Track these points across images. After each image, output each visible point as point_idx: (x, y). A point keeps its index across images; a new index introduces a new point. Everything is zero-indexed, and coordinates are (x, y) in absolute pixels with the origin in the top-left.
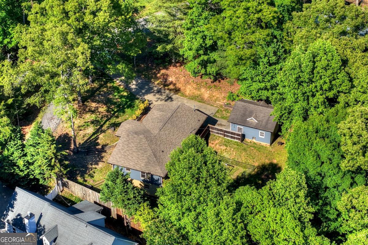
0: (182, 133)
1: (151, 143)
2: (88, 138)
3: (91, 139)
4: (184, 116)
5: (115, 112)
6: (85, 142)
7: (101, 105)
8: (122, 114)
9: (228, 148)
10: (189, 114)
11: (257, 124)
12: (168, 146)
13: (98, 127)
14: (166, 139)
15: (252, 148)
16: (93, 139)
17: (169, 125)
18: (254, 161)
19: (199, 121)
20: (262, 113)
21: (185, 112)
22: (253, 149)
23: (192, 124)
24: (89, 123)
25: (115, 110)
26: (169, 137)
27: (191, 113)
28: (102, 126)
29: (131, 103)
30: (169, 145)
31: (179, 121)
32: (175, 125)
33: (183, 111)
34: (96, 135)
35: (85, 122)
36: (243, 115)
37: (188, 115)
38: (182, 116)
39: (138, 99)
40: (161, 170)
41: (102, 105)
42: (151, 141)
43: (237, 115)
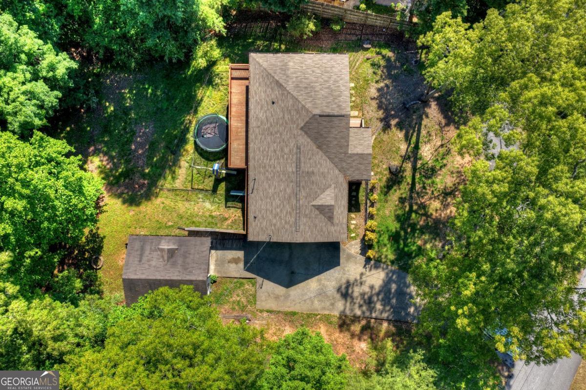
0: (265, 167)
1: (296, 107)
2: (422, 135)
3: (415, 134)
4: (278, 210)
5: (411, 210)
6: (420, 124)
7: (443, 215)
8: (399, 212)
9: (207, 214)
10: (274, 221)
11: (159, 244)
12: (272, 120)
13: (419, 165)
14: (281, 134)
15: (170, 224)
16: (412, 135)
17: (290, 170)
18: (163, 203)
19: (255, 218)
20: (154, 267)
21: (283, 222)
22: (169, 221)
23: (262, 200)
24: (438, 167)
25: (413, 215)
26: (280, 143)
27: (273, 228)
28: (414, 169)
29: (398, 247)
30: (271, 125)
31: (281, 191)
32: (282, 176)
33: (286, 223)
34: (412, 145)
35: (445, 165)
36: (188, 255)
37: (275, 217)
38: (282, 206)
39: (393, 262)
40: (259, 64)
41: (441, 215)
42: (298, 111)
43: (198, 253)
